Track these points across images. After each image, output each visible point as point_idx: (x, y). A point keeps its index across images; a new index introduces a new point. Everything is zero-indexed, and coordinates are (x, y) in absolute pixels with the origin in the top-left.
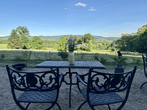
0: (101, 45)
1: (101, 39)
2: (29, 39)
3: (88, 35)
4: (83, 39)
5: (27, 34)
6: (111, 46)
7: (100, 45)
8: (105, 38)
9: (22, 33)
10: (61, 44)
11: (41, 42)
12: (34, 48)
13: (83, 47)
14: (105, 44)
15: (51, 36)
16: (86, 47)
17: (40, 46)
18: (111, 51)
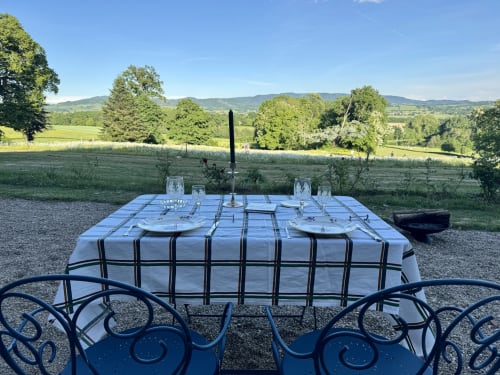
0: (403, 130)
1: (402, 107)
2: (163, 108)
3: (367, 90)
4: (346, 107)
5: (155, 90)
6: (441, 134)
7: (397, 129)
8: (416, 102)
9: (141, 89)
10: (268, 125)
11: (202, 118)
12: (180, 139)
13: (347, 137)
14: (417, 125)
15: (224, 100)
16: (356, 138)
17: (200, 132)
18: (439, 150)
